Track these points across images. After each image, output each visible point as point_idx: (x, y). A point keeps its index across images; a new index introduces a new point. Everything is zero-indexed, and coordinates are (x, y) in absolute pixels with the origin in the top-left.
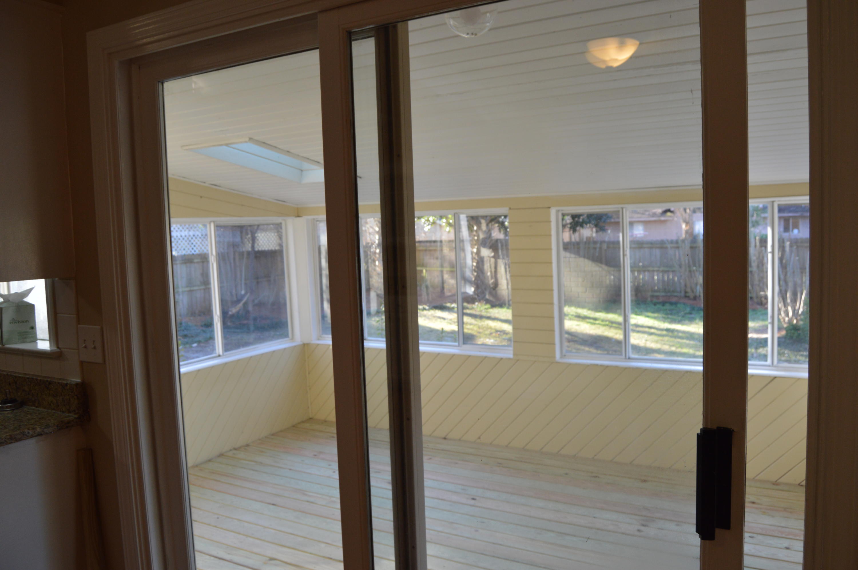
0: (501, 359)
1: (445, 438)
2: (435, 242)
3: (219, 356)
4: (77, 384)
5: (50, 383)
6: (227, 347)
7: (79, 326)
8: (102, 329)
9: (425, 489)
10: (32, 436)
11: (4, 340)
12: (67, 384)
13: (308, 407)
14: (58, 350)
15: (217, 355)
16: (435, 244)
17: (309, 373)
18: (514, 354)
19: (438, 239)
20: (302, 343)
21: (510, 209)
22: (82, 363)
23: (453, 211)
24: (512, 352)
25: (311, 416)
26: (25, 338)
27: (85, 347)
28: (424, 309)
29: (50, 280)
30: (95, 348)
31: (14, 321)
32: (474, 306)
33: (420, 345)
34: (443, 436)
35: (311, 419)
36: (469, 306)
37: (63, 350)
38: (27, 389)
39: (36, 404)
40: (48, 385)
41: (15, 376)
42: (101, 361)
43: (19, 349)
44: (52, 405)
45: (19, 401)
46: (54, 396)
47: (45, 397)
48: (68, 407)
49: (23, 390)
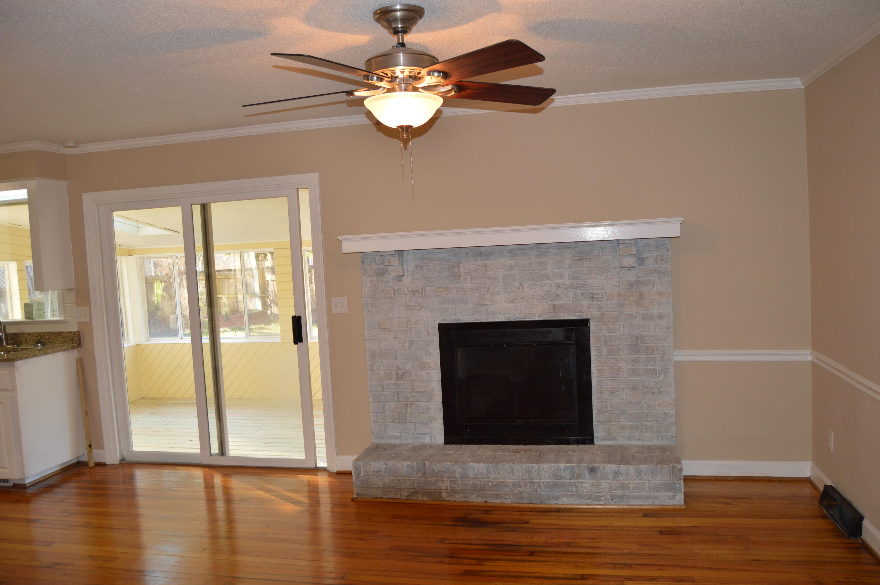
0: (274, 343)
1: (240, 399)
2: (230, 270)
4: (77, 331)
7: (77, 308)
8: (90, 308)
9: (228, 427)
11: (32, 318)
13: (141, 390)
14: (65, 319)
16: (230, 273)
17: (141, 366)
18: (281, 340)
19: (232, 268)
20: (135, 344)
21: (275, 248)
22: (79, 323)
23: (239, 251)
24: (280, 339)
25: (143, 397)
27: (80, 316)
28: (225, 331)
30: (85, 316)
31: (37, 310)
32: (270, 327)
33: (221, 339)
34: (239, 398)
35: (143, 398)
36: (267, 327)
37: (68, 319)
38: (47, 337)
39: (53, 343)
40: (60, 334)
41: (40, 333)
42: (89, 321)
43: (41, 321)
44: (63, 342)
45: (44, 343)
46: (64, 338)
47: (58, 339)
48: (72, 341)
49: (45, 338)
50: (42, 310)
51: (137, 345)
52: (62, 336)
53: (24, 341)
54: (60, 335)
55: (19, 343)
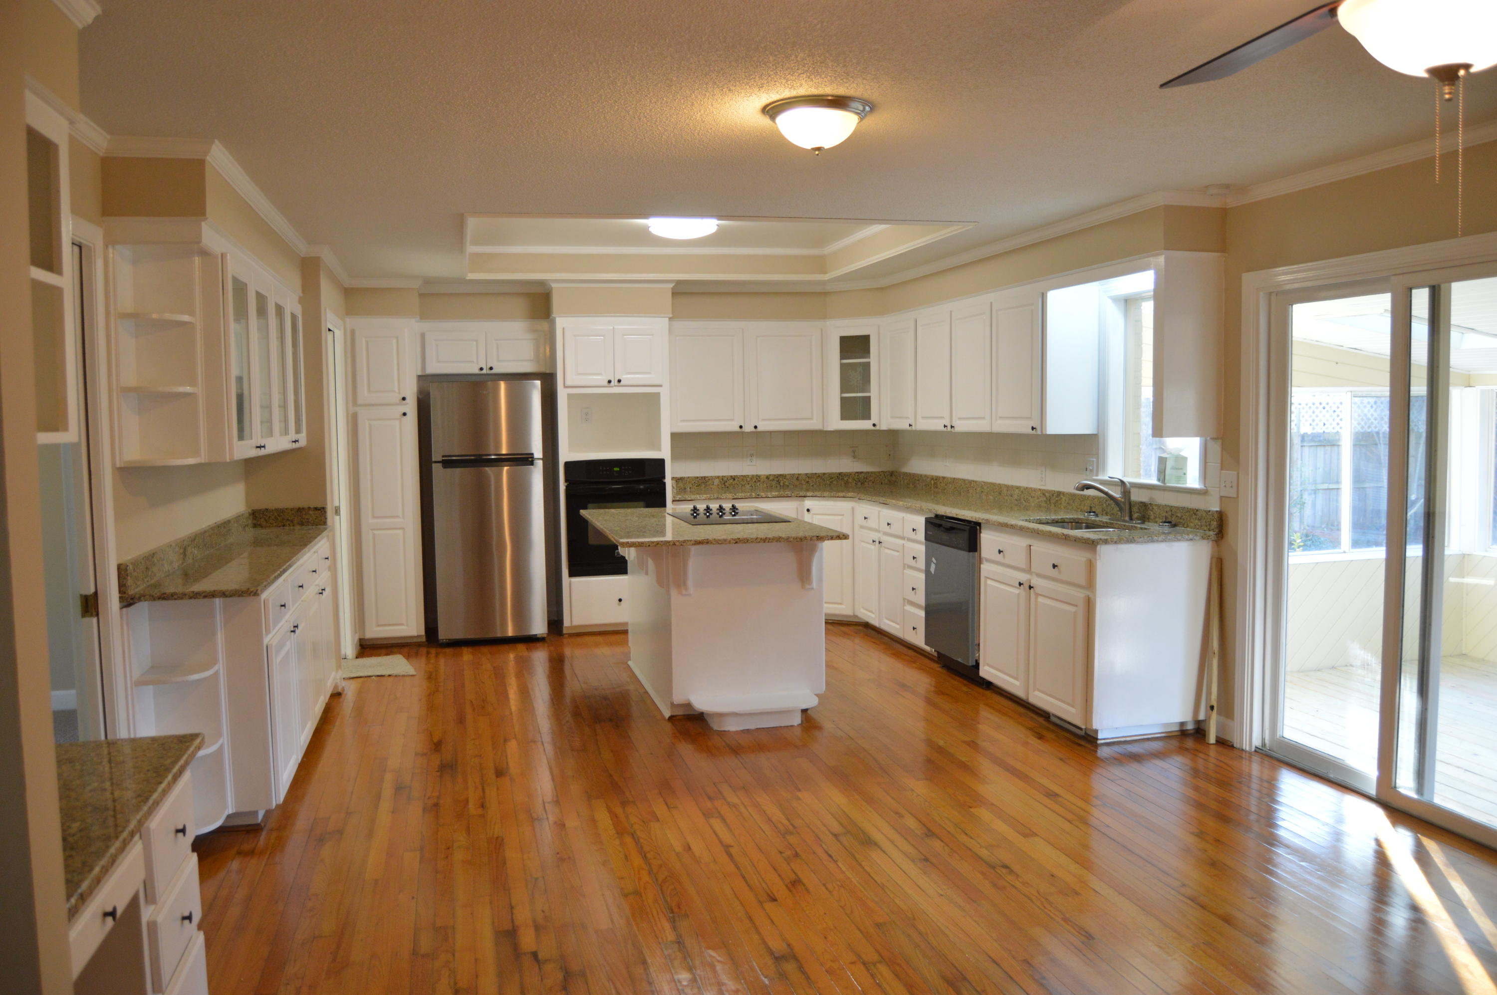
3: (1344, 552)
4: (1217, 511)
5: (1197, 511)
6: (1356, 544)
7: (1223, 471)
8: (1238, 474)
10: (1187, 540)
11: (1166, 481)
12: (1209, 511)
13: (1462, 640)
14: (1205, 488)
15: (1342, 551)
17: (1467, 595)
20: (1461, 553)
22: (1221, 497)
26: (1180, 480)
27: (1225, 486)
29: (1203, 439)
30: (1232, 487)
31: (1173, 468)
35: (1463, 654)
37: (1209, 488)
38: (1179, 515)
39: (1185, 526)
40: (1195, 512)
41: (1172, 506)
42: (1235, 496)
43: (1176, 488)
44: (1197, 527)
45: (1173, 523)
46: (1199, 520)
47: (1192, 520)
48: (1209, 527)
49: (1177, 516)
50: (1181, 469)
51: (1464, 554)
52: (1198, 517)
53: (1152, 517)
54: (1195, 514)
55: (1144, 519)
